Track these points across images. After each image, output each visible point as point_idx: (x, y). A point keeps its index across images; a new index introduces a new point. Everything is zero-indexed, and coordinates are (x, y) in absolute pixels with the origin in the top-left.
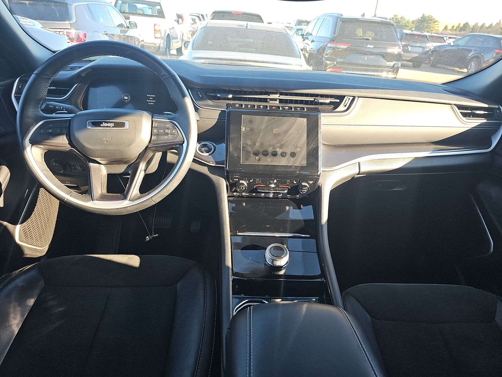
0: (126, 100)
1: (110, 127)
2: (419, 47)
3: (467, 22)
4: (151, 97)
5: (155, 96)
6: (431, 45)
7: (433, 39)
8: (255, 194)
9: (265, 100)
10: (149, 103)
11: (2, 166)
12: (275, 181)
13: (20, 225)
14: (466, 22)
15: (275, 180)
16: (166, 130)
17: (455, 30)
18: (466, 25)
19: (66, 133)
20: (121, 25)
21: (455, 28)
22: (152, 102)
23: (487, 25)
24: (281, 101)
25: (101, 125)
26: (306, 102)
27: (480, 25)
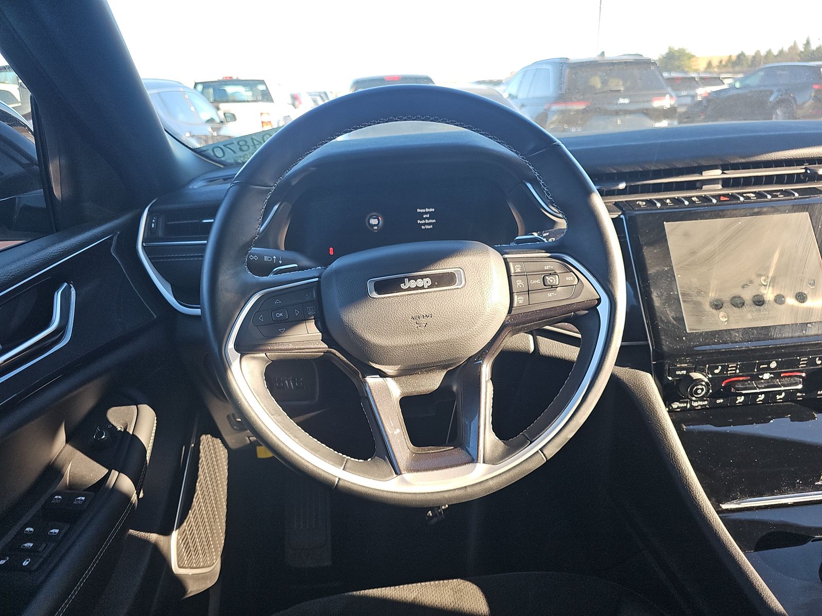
0: (375, 225)
1: (423, 288)
2: (685, 96)
3: (742, 52)
4: (426, 213)
5: (433, 210)
6: (702, 91)
7: (706, 81)
8: (722, 401)
9: (692, 186)
10: (423, 227)
11: (140, 406)
12: (773, 365)
13: (177, 530)
14: (740, 53)
15: (774, 362)
16: (547, 278)
17: (725, 66)
18: (741, 57)
19: (314, 315)
20: (211, 121)
21: (724, 63)
22: (429, 224)
23: (775, 52)
24: (726, 183)
25: (402, 285)
26: (790, 179)
27: (763, 53)
